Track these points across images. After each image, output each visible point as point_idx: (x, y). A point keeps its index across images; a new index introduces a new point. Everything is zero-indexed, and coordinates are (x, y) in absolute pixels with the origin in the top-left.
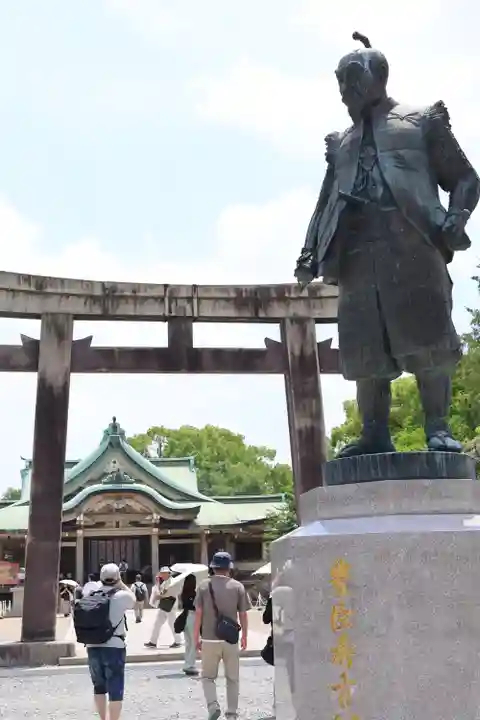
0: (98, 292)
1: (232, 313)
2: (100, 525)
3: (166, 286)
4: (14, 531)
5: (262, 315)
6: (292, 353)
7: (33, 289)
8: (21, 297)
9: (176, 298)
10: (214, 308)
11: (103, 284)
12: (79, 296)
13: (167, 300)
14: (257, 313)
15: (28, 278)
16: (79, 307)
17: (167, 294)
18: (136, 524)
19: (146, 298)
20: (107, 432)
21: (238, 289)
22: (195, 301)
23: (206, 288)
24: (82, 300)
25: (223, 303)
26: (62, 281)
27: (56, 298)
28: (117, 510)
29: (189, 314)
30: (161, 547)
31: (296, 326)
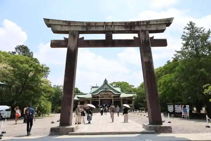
0: (85, 24)
1: (124, 29)
2: (103, 97)
3: (104, 22)
4: (88, 98)
5: (132, 30)
6: (142, 40)
7: (67, 24)
8: (64, 27)
9: (107, 26)
10: (118, 28)
11: (86, 22)
12: (79, 26)
13: (105, 26)
14: (131, 29)
15: (66, 22)
16: (80, 29)
17: (105, 25)
18: (109, 97)
19: (99, 26)
20: (104, 81)
21: (125, 23)
22: (113, 26)
23: (116, 23)
24: (81, 27)
25: (121, 27)
26: (75, 22)
27: (74, 27)
28: (106, 94)
29: (111, 29)
30: (114, 101)
31: (143, 33)
